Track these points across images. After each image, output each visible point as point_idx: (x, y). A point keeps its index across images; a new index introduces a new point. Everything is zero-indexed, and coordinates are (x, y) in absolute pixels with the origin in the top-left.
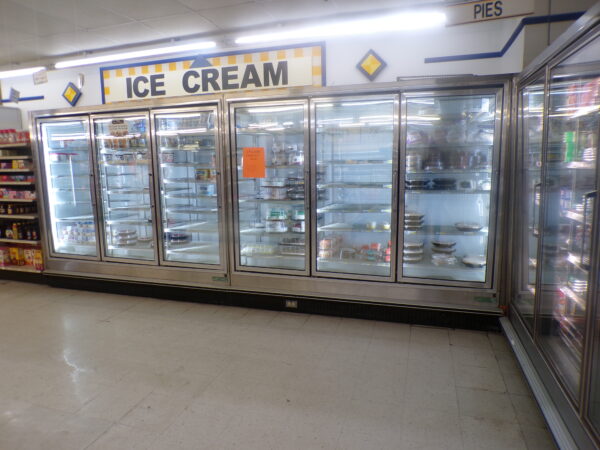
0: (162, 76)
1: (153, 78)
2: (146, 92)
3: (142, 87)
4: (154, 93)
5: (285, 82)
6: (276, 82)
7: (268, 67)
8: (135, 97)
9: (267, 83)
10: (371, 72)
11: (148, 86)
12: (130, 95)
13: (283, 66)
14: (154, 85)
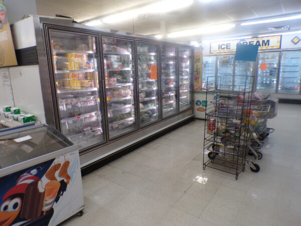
0: (230, 44)
1: (227, 44)
2: (224, 48)
3: (223, 47)
4: (227, 48)
5: (268, 45)
6: (265, 45)
7: (263, 41)
8: (220, 49)
9: (263, 45)
10: (296, 42)
11: (225, 47)
12: (219, 49)
13: (268, 41)
14: (227, 46)
